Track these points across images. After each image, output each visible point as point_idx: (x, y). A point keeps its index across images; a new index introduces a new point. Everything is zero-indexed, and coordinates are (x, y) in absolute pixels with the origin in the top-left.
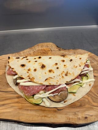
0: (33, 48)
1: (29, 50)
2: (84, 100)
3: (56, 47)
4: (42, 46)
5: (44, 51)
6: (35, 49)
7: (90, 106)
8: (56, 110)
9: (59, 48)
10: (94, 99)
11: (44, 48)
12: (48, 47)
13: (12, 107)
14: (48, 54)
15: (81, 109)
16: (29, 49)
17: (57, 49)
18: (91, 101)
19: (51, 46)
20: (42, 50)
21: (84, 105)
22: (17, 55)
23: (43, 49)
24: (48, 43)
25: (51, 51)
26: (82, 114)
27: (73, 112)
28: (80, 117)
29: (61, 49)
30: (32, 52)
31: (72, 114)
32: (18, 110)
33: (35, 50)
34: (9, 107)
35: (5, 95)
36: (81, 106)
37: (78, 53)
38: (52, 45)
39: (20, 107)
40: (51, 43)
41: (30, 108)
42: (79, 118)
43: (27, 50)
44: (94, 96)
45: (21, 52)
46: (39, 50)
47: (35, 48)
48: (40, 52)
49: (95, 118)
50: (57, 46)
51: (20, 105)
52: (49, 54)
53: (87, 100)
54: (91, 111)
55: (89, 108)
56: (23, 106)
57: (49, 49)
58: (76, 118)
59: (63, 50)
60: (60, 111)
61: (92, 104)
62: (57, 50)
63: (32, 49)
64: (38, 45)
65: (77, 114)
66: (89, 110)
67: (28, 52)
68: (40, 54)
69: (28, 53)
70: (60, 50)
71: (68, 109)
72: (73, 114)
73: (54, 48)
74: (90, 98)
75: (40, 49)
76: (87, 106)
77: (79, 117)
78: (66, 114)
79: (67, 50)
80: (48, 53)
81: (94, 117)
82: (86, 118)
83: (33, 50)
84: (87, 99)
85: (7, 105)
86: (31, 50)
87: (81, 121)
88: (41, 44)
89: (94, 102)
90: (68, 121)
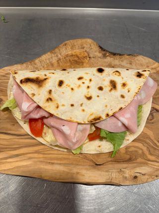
0: (57, 50)
1: (50, 56)
2: (136, 151)
3: (98, 49)
4: (73, 47)
5: (76, 59)
6: (60, 54)
7: (143, 160)
8: (94, 165)
9: (104, 52)
10: (152, 150)
11: (77, 51)
12: (83, 48)
13: (30, 158)
14: (83, 65)
15: (130, 165)
16: (49, 53)
17: (100, 52)
18: (147, 153)
19: (89, 46)
20: (72, 55)
21: (136, 159)
22: (30, 67)
23: (74, 54)
24: (84, 40)
25: (90, 58)
26: (130, 171)
27: (118, 169)
28: (127, 175)
29: (108, 54)
30: (54, 60)
31: (116, 171)
32: (38, 163)
33: (59, 56)
34: (26, 158)
35: (17, 140)
36: (130, 160)
37: (136, 63)
38: (92, 45)
39: (42, 159)
40: (89, 41)
41: (56, 162)
42: (126, 178)
43: (46, 55)
44: (152, 145)
45: (37, 61)
46: (67, 56)
47: (60, 50)
48: (70, 60)
49: (148, 179)
50: (101, 47)
51: (41, 156)
52: (85, 65)
53: (140, 152)
54: (144, 167)
55: (141, 163)
56: (45, 158)
57: (86, 54)
58: (121, 176)
59: (111, 57)
60: (99, 166)
61: (147, 157)
62: (100, 55)
63: (55, 53)
64: (66, 44)
65: (123, 172)
66: (142, 166)
67: (49, 59)
68: (69, 64)
69: (48, 61)
70: (105, 56)
71: (112, 164)
72: (118, 172)
73: (95, 52)
74: (145, 149)
75: (70, 53)
76: (139, 160)
77: (125, 175)
78: (107, 171)
79: (118, 57)
80: (83, 63)
81: (146, 177)
82: (136, 177)
83: (57, 56)
84: (141, 149)
85: (22, 156)
86: (53, 55)
87: (128, 182)
88: (71, 41)
89: (151, 154)
90: (109, 181)
